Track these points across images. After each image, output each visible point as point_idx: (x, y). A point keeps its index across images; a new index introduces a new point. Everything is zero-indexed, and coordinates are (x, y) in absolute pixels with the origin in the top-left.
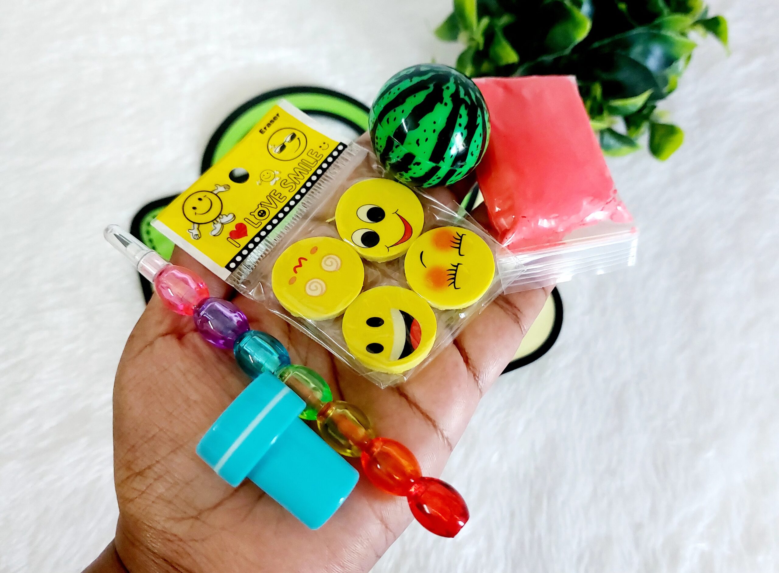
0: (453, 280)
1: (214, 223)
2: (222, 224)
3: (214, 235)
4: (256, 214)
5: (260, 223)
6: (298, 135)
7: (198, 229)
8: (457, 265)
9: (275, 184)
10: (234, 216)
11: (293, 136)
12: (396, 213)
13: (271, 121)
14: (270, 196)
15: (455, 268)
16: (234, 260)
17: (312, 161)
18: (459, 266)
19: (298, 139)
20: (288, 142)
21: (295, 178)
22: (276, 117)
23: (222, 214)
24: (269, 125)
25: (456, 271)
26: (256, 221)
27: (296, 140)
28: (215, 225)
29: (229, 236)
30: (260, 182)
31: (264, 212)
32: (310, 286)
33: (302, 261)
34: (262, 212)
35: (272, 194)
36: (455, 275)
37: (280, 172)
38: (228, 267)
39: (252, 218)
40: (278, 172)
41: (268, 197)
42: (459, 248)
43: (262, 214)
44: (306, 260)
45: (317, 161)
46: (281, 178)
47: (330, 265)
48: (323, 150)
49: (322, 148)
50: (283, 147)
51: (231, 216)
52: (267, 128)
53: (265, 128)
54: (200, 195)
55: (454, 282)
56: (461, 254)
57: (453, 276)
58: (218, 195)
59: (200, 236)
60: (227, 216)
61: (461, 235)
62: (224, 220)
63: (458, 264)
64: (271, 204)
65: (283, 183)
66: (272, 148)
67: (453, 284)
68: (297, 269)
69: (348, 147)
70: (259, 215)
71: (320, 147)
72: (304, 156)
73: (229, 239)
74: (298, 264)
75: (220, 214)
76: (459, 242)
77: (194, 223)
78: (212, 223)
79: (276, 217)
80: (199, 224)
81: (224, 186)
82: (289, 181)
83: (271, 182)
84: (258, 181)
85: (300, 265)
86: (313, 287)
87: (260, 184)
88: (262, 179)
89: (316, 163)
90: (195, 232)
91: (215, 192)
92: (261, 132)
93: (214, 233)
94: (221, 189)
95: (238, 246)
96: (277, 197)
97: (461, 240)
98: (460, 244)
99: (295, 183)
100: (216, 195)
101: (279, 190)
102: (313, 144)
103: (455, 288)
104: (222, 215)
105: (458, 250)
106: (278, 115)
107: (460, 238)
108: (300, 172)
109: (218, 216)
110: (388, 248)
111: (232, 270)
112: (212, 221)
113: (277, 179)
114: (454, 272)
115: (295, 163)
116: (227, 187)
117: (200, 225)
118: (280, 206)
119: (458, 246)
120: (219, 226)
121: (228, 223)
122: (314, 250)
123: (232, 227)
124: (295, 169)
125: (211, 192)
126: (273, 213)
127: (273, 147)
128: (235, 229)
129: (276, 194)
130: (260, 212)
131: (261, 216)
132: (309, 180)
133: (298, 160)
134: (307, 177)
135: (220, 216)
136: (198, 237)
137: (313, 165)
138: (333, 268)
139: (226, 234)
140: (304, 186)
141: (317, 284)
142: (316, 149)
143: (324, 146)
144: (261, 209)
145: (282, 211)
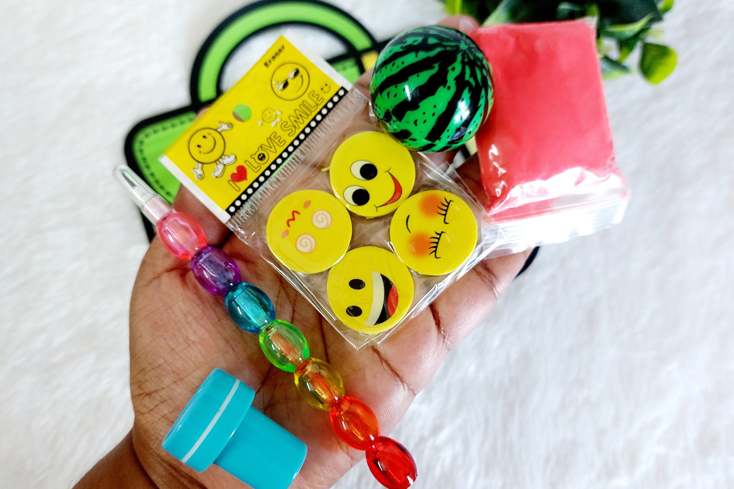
0: (434, 249)
1: (217, 164)
2: (224, 165)
3: (217, 177)
4: (256, 157)
5: (259, 168)
6: (302, 71)
7: (202, 169)
8: (440, 233)
9: (276, 124)
10: (236, 157)
11: (297, 73)
12: (388, 171)
13: (277, 54)
14: (270, 139)
15: (438, 236)
16: (233, 204)
17: (313, 104)
18: (443, 234)
19: (302, 76)
20: (292, 79)
21: (295, 121)
22: (281, 49)
23: (225, 154)
24: (274, 58)
25: (439, 239)
26: (256, 165)
27: (298, 77)
28: (218, 166)
29: (230, 179)
30: (262, 123)
31: (264, 156)
32: (300, 243)
33: (295, 214)
34: (262, 155)
35: (272, 137)
36: (437, 243)
37: (282, 113)
38: (228, 210)
39: (252, 161)
40: (279, 113)
41: (269, 140)
42: (445, 215)
43: (262, 158)
44: (299, 213)
45: (317, 105)
46: (281, 120)
47: (321, 221)
48: (324, 93)
49: (323, 91)
50: (286, 85)
51: (232, 158)
52: (272, 61)
53: (270, 61)
54: (205, 132)
55: (435, 251)
56: (446, 221)
57: (435, 245)
58: (222, 133)
59: (203, 176)
60: (229, 157)
61: (448, 201)
62: (226, 160)
63: (442, 232)
64: (271, 147)
65: (284, 125)
66: (276, 84)
67: (434, 253)
68: (291, 223)
69: (349, 92)
70: (259, 158)
71: (322, 89)
72: (305, 97)
73: (231, 182)
74: (291, 217)
75: (223, 154)
76: (445, 208)
77: (198, 162)
78: (214, 164)
79: (275, 162)
80: (202, 163)
81: (228, 124)
82: (290, 123)
84: (260, 121)
85: (294, 219)
86: (303, 243)
87: (262, 125)
88: (265, 119)
89: (316, 107)
90: (199, 172)
91: (219, 130)
92: (266, 64)
94: (225, 127)
95: (238, 189)
96: (277, 141)
97: (448, 207)
98: (446, 211)
99: (295, 127)
100: (220, 133)
101: (280, 132)
102: (315, 86)
103: (436, 257)
104: (225, 156)
106: (283, 47)
107: (447, 204)
108: (301, 115)
109: (221, 157)
110: (377, 208)
111: (232, 214)
112: (215, 161)
113: (278, 120)
114: (436, 240)
115: (296, 104)
116: (230, 125)
117: (205, 165)
118: (280, 150)
119: (444, 212)
120: (221, 167)
121: (230, 164)
122: (307, 204)
123: (233, 169)
124: (296, 111)
125: (216, 130)
126: (272, 157)
127: (276, 82)
128: (236, 172)
129: (276, 137)
130: (260, 155)
131: (261, 159)
132: (309, 125)
133: (300, 101)
134: (306, 122)
135: (223, 157)
136: (201, 177)
137: (313, 110)
138: (323, 225)
139: (227, 176)
140: (303, 132)
141: (307, 240)
142: (318, 91)
143: (326, 89)
144: (261, 152)
145: (280, 156)
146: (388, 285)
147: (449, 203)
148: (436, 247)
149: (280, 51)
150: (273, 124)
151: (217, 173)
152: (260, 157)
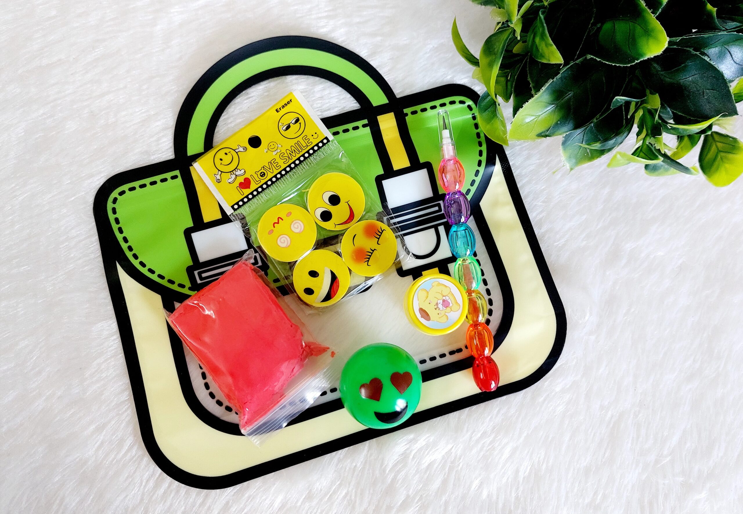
0: (368, 259)
1: (231, 174)
2: (236, 175)
3: (229, 183)
4: (259, 174)
5: (260, 181)
6: (301, 120)
7: (220, 175)
8: (373, 250)
9: (276, 154)
10: (245, 171)
11: (297, 120)
12: (347, 202)
13: (286, 105)
14: (271, 163)
15: (372, 252)
16: (237, 203)
17: (304, 145)
19: (300, 123)
20: (293, 124)
21: (290, 154)
22: (289, 102)
23: (237, 168)
24: (283, 107)
25: (372, 253)
26: (258, 179)
27: (298, 124)
29: (238, 186)
30: (267, 151)
31: (264, 174)
32: (281, 239)
33: (280, 219)
34: (263, 173)
35: (272, 162)
36: (370, 256)
37: (282, 146)
38: (233, 207)
39: (255, 176)
40: (280, 146)
41: (269, 163)
42: (379, 239)
43: (263, 175)
44: (282, 220)
45: (307, 146)
46: (281, 151)
47: (297, 228)
48: (314, 139)
51: (243, 171)
52: (281, 109)
53: (280, 109)
54: (227, 151)
55: (368, 261)
56: (379, 243)
57: (369, 257)
59: (220, 181)
60: (240, 171)
61: (383, 230)
62: (238, 173)
63: (375, 250)
64: (270, 169)
65: (282, 155)
66: (281, 126)
67: (367, 262)
68: (275, 225)
69: (330, 142)
71: (312, 136)
72: (300, 139)
73: (238, 188)
74: (277, 222)
75: (236, 168)
76: (380, 234)
77: (219, 170)
78: (230, 173)
79: (271, 180)
80: (222, 172)
81: (243, 147)
82: (286, 155)
83: (274, 152)
84: (266, 149)
85: (278, 223)
86: (282, 240)
87: (267, 152)
88: (269, 148)
89: (306, 147)
90: (218, 177)
91: (237, 151)
92: (277, 110)
93: (229, 181)
94: (241, 149)
95: (242, 194)
96: (275, 165)
97: (381, 233)
98: (380, 236)
99: (289, 158)
100: (237, 153)
101: (278, 160)
102: (308, 132)
103: (368, 265)
105: (378, 239)
106: (291, 100)
107: (381, 232)
108: (294, 150)
109: (235, 169)
110: (335, 225)
111: (235, 210)
112: (230, 172)
113: (278, 150)
114: (370, 254)
115: (293, 142)
116: (245, 149)
118: (276, 172)
119: (378, 237)
120: (234, 176)
121: (239, 175)
122: (289, 214)
123: (241, 179)
124: (292, 147)
125: (234, 150)
126: (270, 176)
127: (282, 124)
128: (243, 182)
129: (275, 162)
130: (261, 173)
131: (261, 176)
132: (298, 159)
133: (295, 141)
134: (298, 156)
135: (236, 170)
136: (219, 181)
137: (304, 149)
138: (297, 231)
139: (237, 183)
140: (294, 162)
141: (284, 239)
142: (309, 137)
143: (315, 136)
144: (262, 171)
145: (275, 176)
146: (334, 278)
147: (382, 231)
148: (369, 258)
149: (288, 103)
150: (274, 153)
151: (230, 181)
152: (261, 174)
